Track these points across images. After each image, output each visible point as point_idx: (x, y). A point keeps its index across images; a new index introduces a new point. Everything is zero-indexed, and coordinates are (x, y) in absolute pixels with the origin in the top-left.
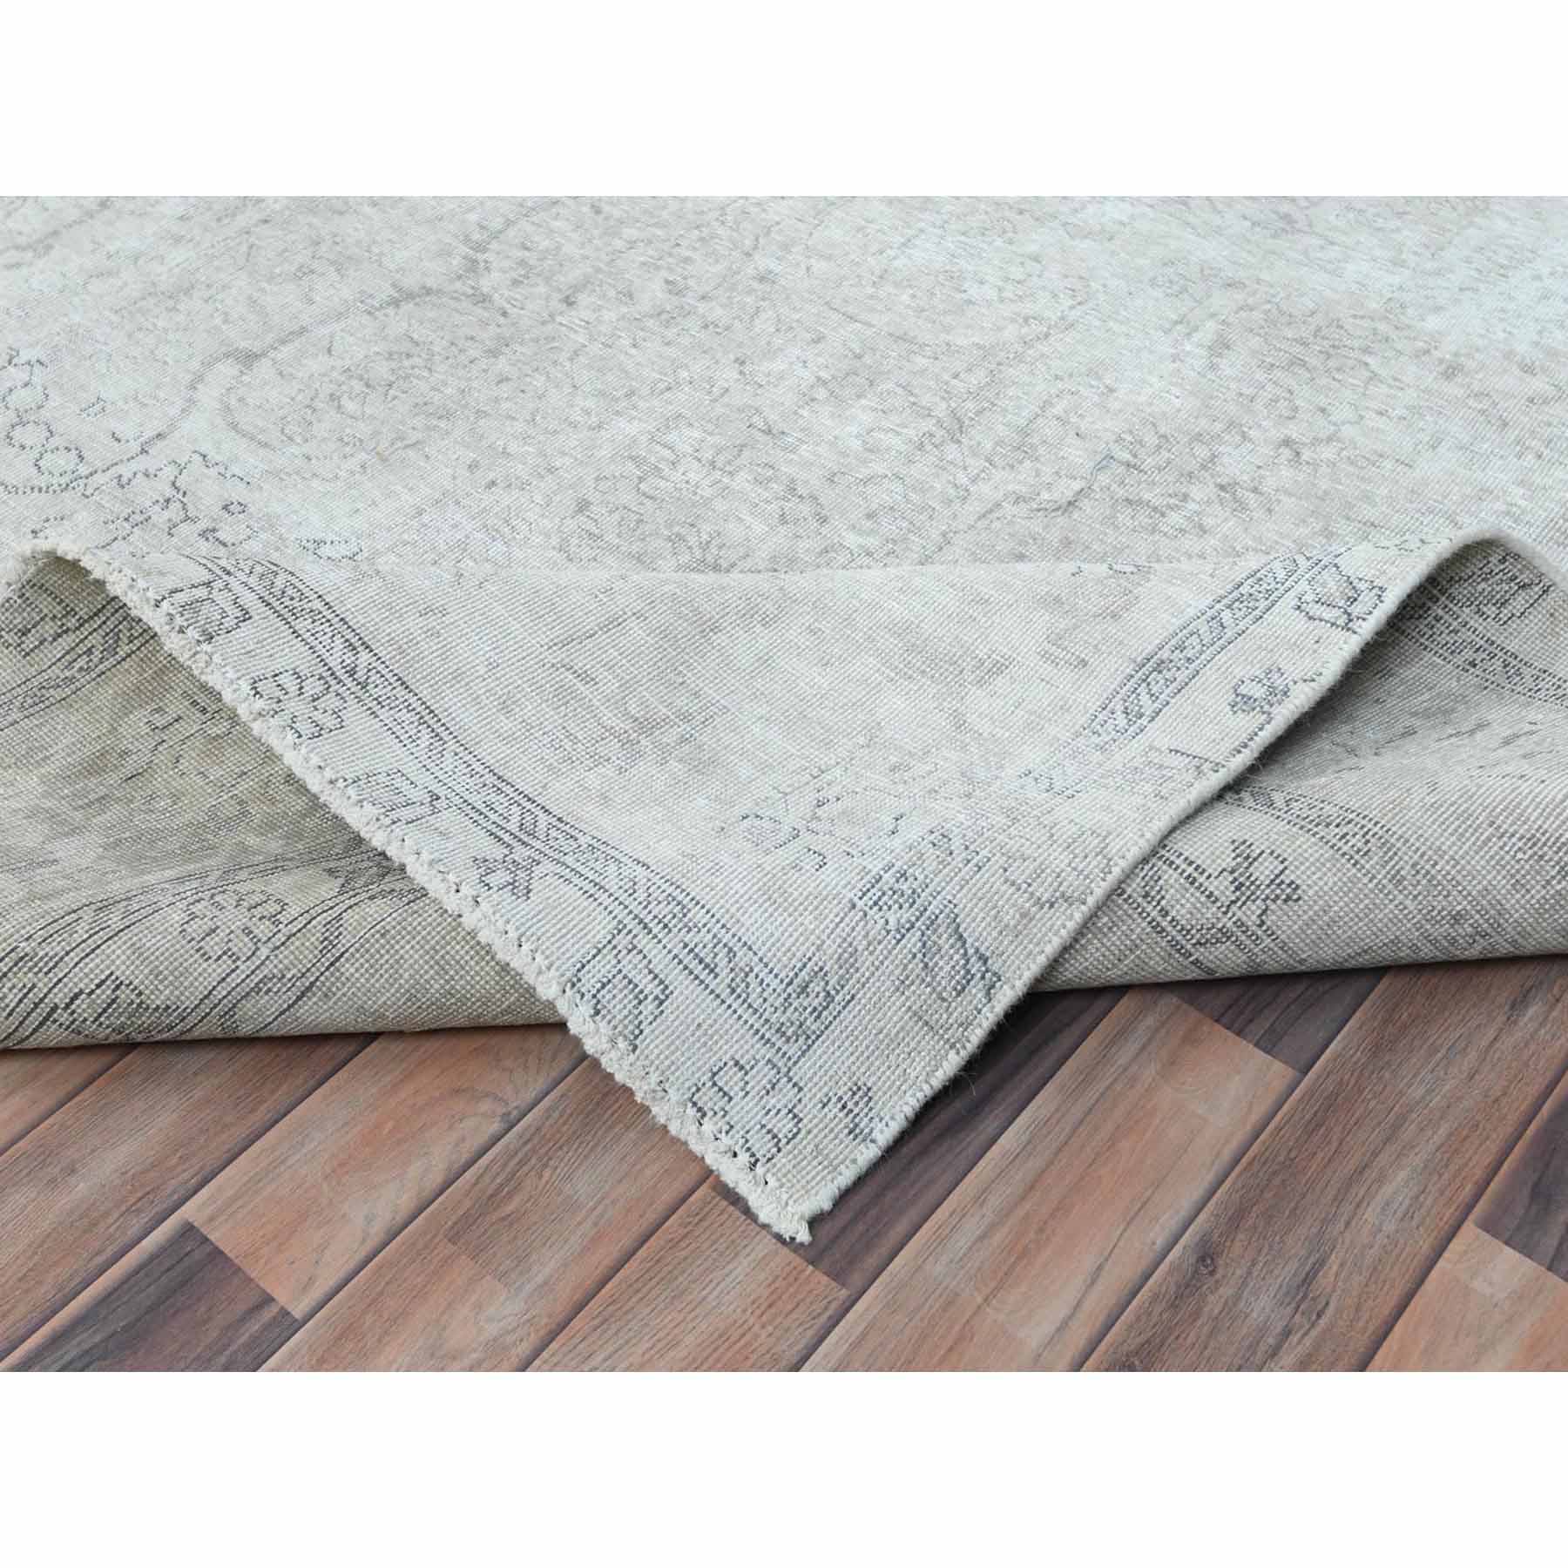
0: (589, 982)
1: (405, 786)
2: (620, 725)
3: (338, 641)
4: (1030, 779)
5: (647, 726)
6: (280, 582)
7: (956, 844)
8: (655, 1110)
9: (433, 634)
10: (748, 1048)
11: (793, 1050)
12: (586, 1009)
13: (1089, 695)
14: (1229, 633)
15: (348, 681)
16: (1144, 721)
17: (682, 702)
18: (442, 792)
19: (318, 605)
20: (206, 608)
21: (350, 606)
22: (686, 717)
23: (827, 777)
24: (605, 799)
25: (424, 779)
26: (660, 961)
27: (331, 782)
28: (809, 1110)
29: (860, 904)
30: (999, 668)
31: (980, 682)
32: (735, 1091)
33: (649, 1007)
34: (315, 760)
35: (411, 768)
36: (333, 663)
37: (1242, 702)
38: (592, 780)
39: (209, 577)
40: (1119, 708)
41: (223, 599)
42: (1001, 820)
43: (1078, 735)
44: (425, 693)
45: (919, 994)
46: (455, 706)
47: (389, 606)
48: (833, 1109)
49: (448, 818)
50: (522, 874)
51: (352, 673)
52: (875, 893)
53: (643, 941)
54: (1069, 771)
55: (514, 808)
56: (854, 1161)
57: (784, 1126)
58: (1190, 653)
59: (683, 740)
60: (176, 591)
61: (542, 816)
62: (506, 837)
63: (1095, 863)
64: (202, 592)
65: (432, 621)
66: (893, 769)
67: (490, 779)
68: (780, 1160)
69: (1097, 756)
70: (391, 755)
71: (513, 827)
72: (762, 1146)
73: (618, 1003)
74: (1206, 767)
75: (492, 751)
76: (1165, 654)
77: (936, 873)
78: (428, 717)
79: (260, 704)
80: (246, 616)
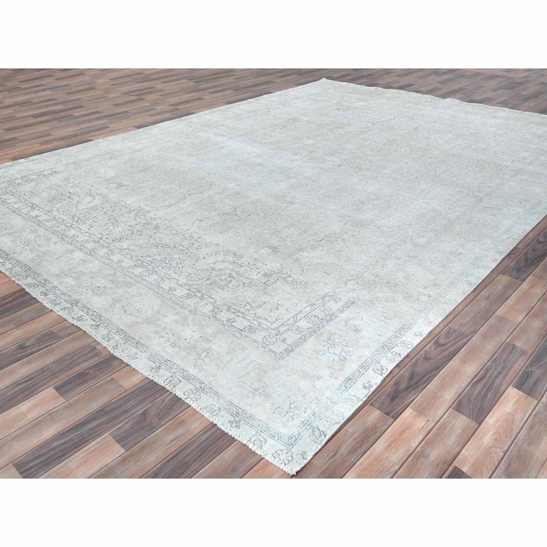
0: (252, 440)
1: (213, 407)
2: (251, 390)
3: (198, 383)
4: (328, 400)
5: (256, 390)
6: (185, 374)
7: (317, 415)
8: (266, 458)
9: (215, 379)
10: (282, 447)
11: (290, 447)
12: (252, 444)
13: (338, 383)
14: (362, 374)
15: (200, 389)
16: (348, 388)
17: (262, 385)
18: (220, 407)
19: (193, 377)
20: (173, 381)
21: (200, 377)
22: (263, 387)
23: (291, 398)
24: (251, 405)
25: (217, 405)
26: (265, 436)
27: (201, 409)
28: (295, 456)
29: (300, 426)
30: (321, 378)
31: (318, 380)
32: (281, 454)
33: (263, 443)
34: (197, 405)
35: (214, 403)
36: (197, 387)
37: (365, 387)
38: (248, 401)
39: (172, 375)
40: (343, 386)
41: (175, 379)
42: (324, 410)
43: (336, 390)
44: (215, 389)
45: (312, 438)
46: (220, 391)
47: (207, 376)
48: (299, 455)
49: (223, 413)
50: (238, 424)
51: (201, 388)
52: (303, 424)
53: (261, 434)
54: (335, 397)
55: (235, 409)
56: (304, 462)
57: (290, 459)
58: (355, 377)
59: (264, 391)
60: (166, 379)
61: (240, 410)
62: (234, 415)
63: (341, 418)
64: (171, 378)
65: (214, 378)
66: (303, 396)
67: (229, 403)
68: (290, 464)
69: (340, 395)
70: (211, 401)
71: (235, 413)
72: (287, 462)
73: (258, 443)
74: (360, 400)
75: (229, 398)
76: (351, 377)
77: (313, 421)
78: (216, 393)
79: (186, 397)
80: (180, 381)
